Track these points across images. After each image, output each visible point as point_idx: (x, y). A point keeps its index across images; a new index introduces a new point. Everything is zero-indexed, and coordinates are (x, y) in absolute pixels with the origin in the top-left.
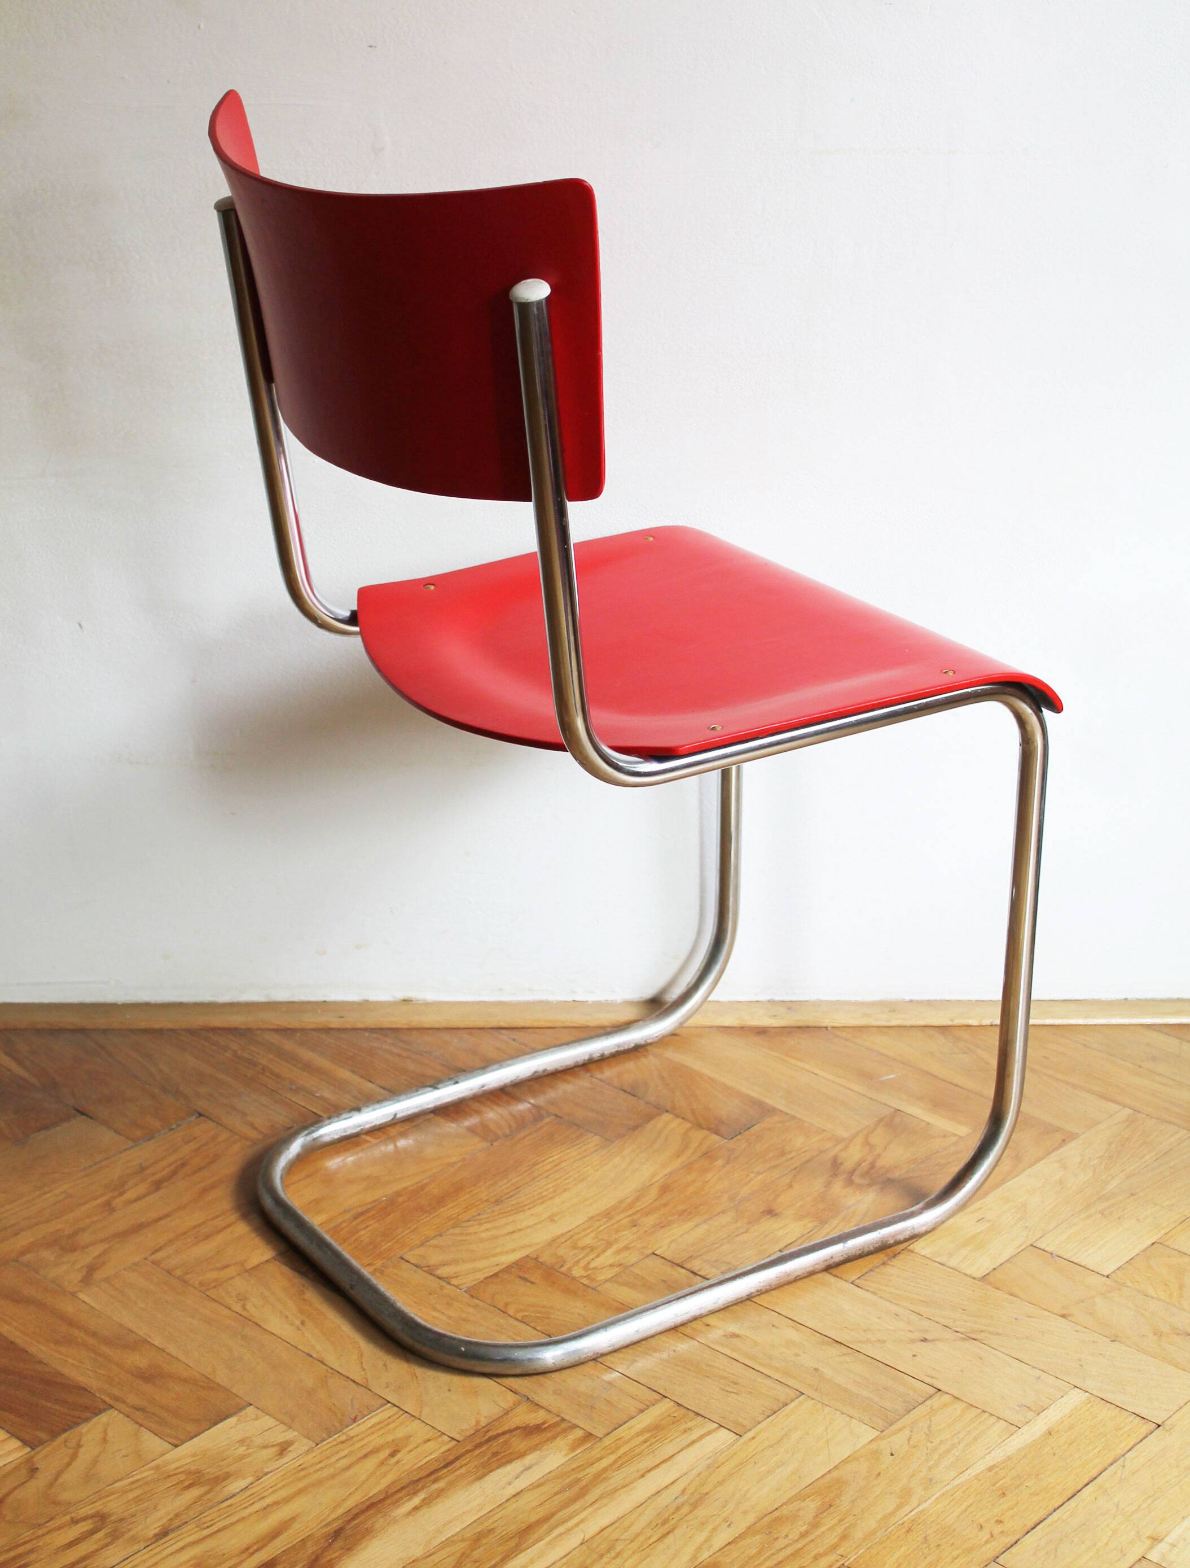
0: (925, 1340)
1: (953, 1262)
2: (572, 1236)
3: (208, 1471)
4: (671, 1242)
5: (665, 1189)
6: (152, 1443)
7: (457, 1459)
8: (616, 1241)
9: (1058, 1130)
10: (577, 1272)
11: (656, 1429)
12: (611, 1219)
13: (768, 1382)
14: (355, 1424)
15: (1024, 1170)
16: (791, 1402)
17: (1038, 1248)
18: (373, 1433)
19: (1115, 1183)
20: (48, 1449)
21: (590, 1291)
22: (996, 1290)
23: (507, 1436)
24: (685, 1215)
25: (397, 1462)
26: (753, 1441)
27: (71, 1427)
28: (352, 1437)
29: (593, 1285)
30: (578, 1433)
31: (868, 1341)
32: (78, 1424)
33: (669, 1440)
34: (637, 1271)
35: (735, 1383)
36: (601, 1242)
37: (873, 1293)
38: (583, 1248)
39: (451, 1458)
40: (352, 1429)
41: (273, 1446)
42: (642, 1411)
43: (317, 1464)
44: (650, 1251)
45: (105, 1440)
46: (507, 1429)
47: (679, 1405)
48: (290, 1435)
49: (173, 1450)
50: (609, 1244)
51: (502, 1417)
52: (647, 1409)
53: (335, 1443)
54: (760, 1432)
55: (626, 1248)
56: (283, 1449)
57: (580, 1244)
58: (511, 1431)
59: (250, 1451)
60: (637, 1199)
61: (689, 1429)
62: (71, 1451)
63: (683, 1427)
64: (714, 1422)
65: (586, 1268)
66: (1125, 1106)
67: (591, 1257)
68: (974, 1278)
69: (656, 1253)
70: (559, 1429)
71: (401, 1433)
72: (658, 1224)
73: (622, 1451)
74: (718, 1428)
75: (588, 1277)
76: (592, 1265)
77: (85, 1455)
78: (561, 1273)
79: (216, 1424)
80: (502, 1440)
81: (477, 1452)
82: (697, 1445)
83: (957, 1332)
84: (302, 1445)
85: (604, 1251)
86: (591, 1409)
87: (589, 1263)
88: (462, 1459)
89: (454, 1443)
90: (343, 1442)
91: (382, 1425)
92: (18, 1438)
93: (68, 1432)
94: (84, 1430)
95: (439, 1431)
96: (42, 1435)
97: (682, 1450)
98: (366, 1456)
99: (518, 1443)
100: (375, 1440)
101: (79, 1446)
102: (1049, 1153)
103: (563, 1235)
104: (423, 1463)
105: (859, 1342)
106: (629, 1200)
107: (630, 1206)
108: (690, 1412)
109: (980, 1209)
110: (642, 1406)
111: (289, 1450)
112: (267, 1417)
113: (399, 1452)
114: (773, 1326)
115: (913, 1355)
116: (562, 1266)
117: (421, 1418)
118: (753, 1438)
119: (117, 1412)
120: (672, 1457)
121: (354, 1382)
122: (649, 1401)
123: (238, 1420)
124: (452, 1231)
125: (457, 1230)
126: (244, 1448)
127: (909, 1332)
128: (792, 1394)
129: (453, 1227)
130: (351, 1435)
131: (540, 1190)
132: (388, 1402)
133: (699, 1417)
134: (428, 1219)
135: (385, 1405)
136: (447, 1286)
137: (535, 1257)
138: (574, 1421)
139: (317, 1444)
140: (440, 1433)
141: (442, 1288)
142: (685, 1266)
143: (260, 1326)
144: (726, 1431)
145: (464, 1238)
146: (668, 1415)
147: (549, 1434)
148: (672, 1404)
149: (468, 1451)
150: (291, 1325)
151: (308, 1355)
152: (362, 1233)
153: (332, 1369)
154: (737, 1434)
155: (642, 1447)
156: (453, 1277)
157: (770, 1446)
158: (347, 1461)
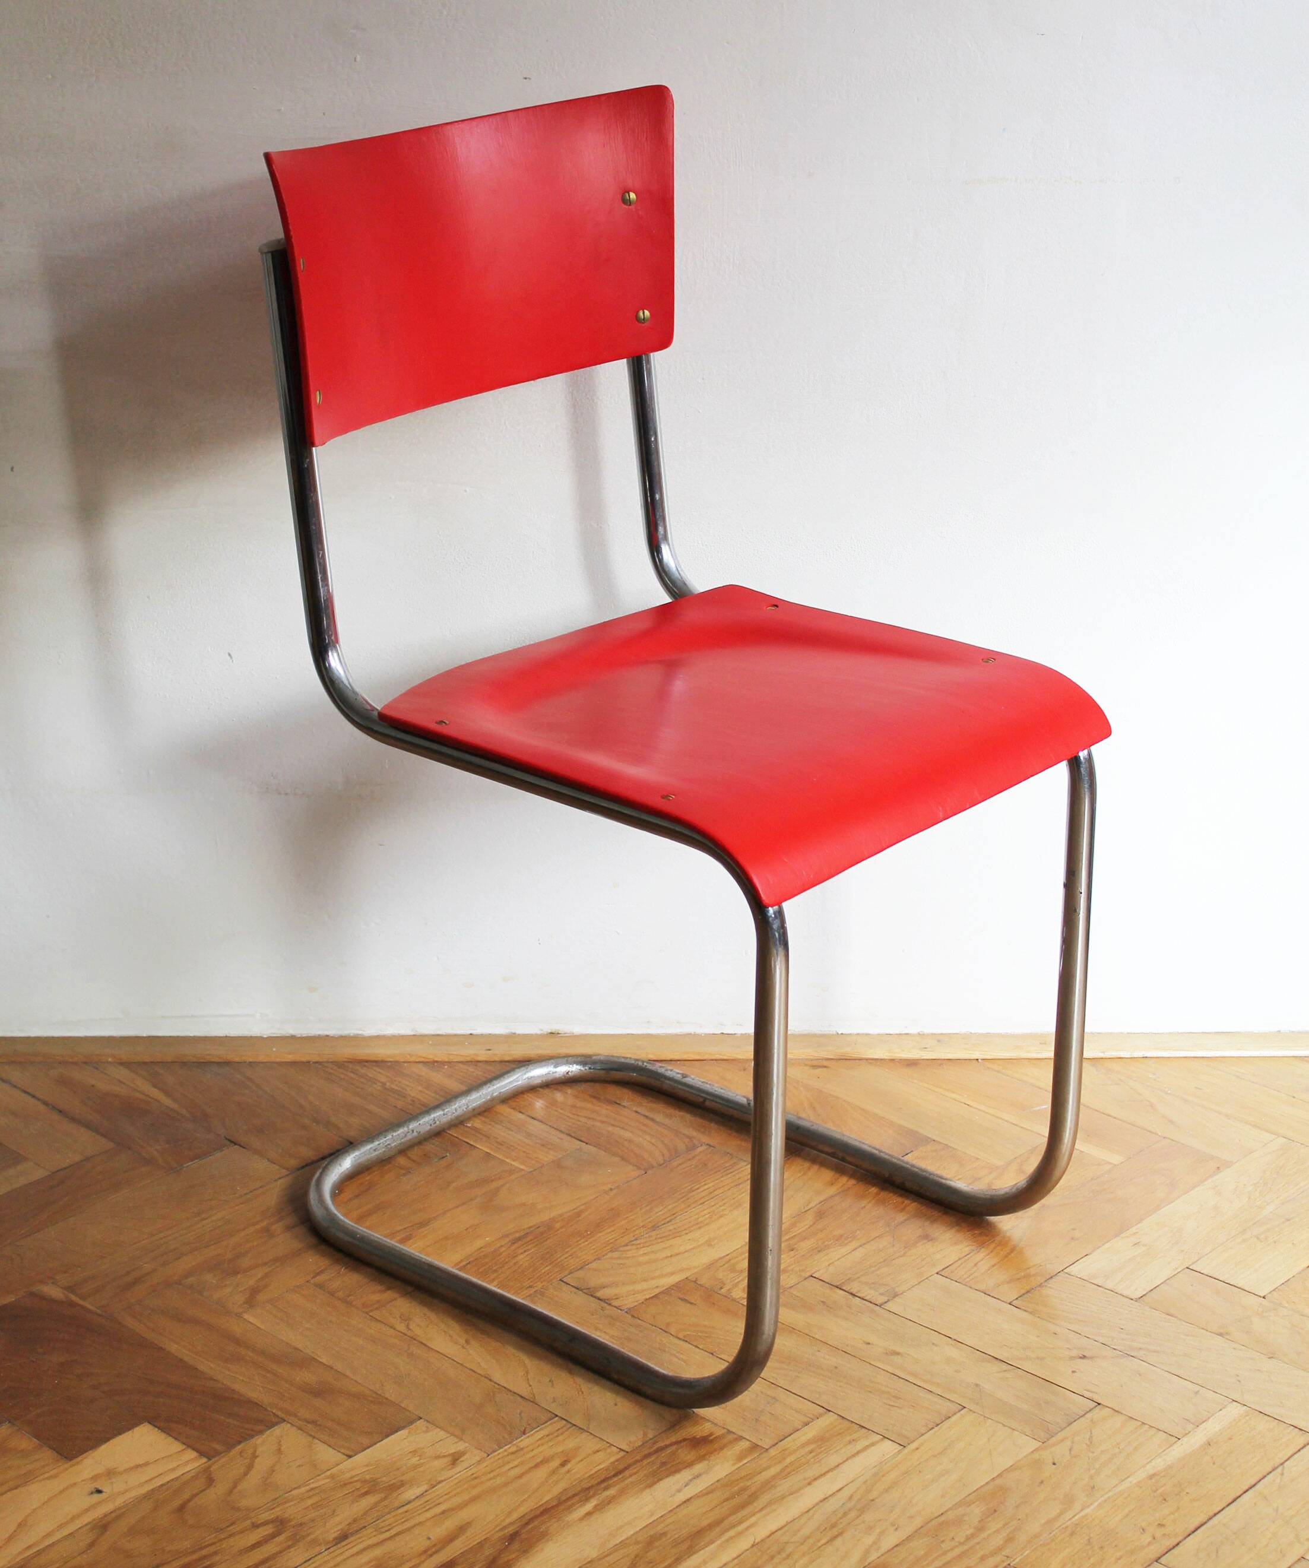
0: (1084, 1357)
1: (1109, 1285)
2: (729, 1260)
3: (383, 1479)
4: (830, 1265)
5: (821, 1214)
6: (326, 1453)
7: (626, 1468)
9: (1213, 1158)
10: (737, 1294)
11: (820, 1440)
13: (931, 1397)
14: (524, 1436)
15: (1180, 1197)
16: (953, 1415)
17: (1195, 1270)
18: (542, 1444)
19: (1271, 1208)
20: (224, 1459)
22: (1153, 1310)
23: (673, 1448)
24: (842, 1239)
25: (568, 1471)
26: (917, 1451)
27: (245, 1439)
28: (522, 1449)
30: (743, 1445)
31: (1029, 1359)
32: (252, 1436)
33: (835, 1451)
34: (796, 1293)
35: (898, 1398)
37: (1032, 1313)
38: (741, 1272)
39: (621, 1467)
40: (522, 1440)
41: (444, 1456)
42: (807, 1424)
43: (490, 1473)
44: (808, 1274)
45: (279, 1451)
46: (674, 1441)
47: (843, 1418)
48: (461, 1446)
49: (347, 1460)
52: (812, 1422)
53: (506, 1454)
54: (924, 1443)
55: (785, 1271)
56: (455, 1459)
57: (739, 1267)
58: (678, 1442)
59: (422, 1461)
61: (853, 1440)
62: (247, 1461)
63: (848, 1438)
64: (878, 1434)
66: (1280, 1135)
68: (1132, 1299)
69: (815, 1275)
70: (724, 1441)
71: (570, 1444)
72: (816, 1248)
73: (789, 1461)
74: (883, 1440)
77: (262, 1464)
78: (724, 1295)
79: (389, 1435)
80: (669, 1450)
81: (646, 1461)
82: (861, 1456)
83: (1115, 1349)
84: (473, 1457)
86: (757, 1422)
88: (631, 1468)
89: (622, 1454)
90: (513, 1453)
91: (551, 1436)
92: (194, 1449)
93: (243, 1444)
94: (259, 1442)
95: (607, 1442)
96: (219, 1447)
97: (847, 1459)
98: (537, 1466)
99: (687, 1454)
100: (546, 1450)
101: (254, 1456)
102: (1203, 1180)
103: (720, 1258)
104: (593, 1472)
105: (1019, 1359)
108: (853, 1424)
109: (1137, 1235)
110: (806, 1420)
111: (461, 1459)
112: (438, 1430)
113: (569, 1462)
114: (933, 1344)
115: (1073, 1372)
116: (721, 1288)
117: (590, 1431)
118: (917, 1449)
119: (289, 1425)
120: (838, 1466)
121: (522, 1397)
122: (813, 1415)
123: (409, 1433)
124: (610, 1255)
125: (616, 1254)
126: (417, 1458)
127: (1069, 1349)
128: (954, 1407)
129: (612, 1251)
130: (522, 1447)
131: (697, 1216)
132: (557, 1416)
133: (863, 1429)
134: (586, 1243)
135: (553, 1418)
136: (608, 1307)
137: (694, 1279)
138: (740, 1433)
139: (489, 1455)
140: (608, 1444)
141: (602, 1309)
142: (844, 1288)
143: (425, 1345)
144: (890, 1442)
145: (623, 1262)
146: (833, 1427)
147: (716, 1445)
148: (836, 1417)
149: (637, 1461)
150: (457, 1343)
151: (474, 1371)
152: (521, 1257)
153: (498, 1384)
154: (901, 1445)
155: (808, 1457)
156: (614, 1299)
157: (934, 1456)
158: (517, 1471)
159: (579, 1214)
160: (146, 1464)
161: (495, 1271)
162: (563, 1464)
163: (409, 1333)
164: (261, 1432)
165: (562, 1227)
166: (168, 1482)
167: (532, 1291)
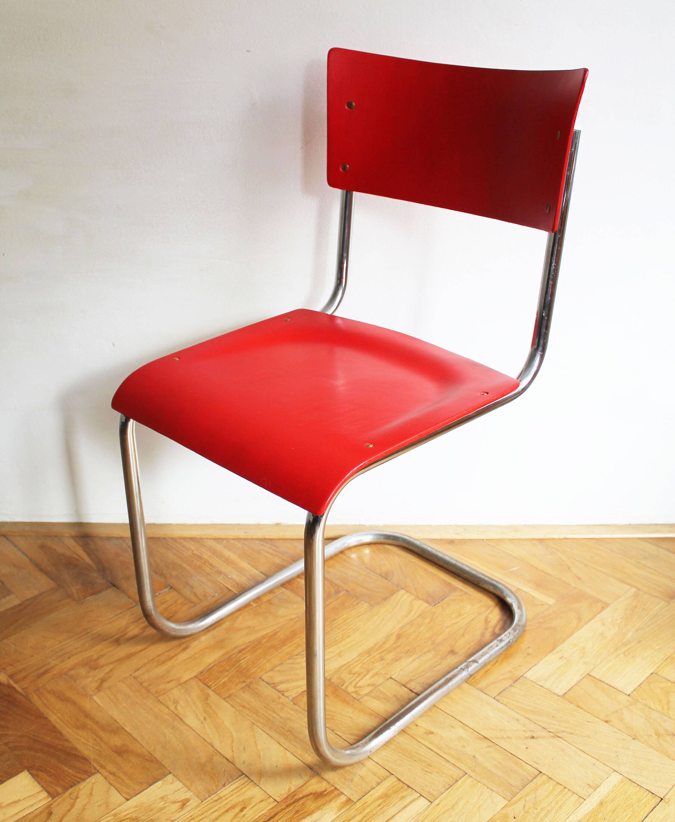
0: (533, 737)
1: (547, 685)
2: (349, 666)
3: (142, 818)
4: (401, 670)
5: (399, 637)
6: (116, 797)
7: (276, 815)
8: (372, 669)
9: (599, 601)
10: (351, 689)
11: (386, 796)
12: (370, 655)
13: (448, 765)
14: (224, 788)
15: (583, 626)
16: (460, 779)
17: (592, 676)
18: (233, 795)
19: (630, 634)
20: (60, 799)
21: (356, 701)
22: (570, 704)
23: (304, 799)
24: (408, 653)
25: (244, 816)
26: (439, 806)
27: (75, 785)
28: (221, 798)
29: (358, 698)
30: (343, 799)
31: (502, 738)
32: (79, 782)
33: (392, 804)
34: (381, 688)
35: (430, 766)
36: (364, 670)
37: (505, 705)
38: (354, 674)
39: (273, 814)
40: (222, 792)
41: (178, 802)
42: (378, 784)
43: (201, 815)
44: (389, 676)
45: (91, 794)
46: (305, 794)
47: (399, 780)
48: (189, 795)
49: (126, 802)
50: (368, 671)
51: (303, 786)
52: (381, 782)
53: (212, 801)
54: (442, 800)
55: (377, 674)
56: (184, 803)
57: (353, 671)
58: (307, 796)
59: (165, 805)
60: (384, 643)
61: (404, 797)
62: (72, 801)
63: (401, 795)
64: (418, 792)
65: (355, 687)
66: (632, 586)
67: (358, 679)
68: (559, 696)
69: (392, 677)
70: (332, 795)
71: (248, 795)
72: (395, 659)
73: (366, 812)
74: (419, 797)
75: (356, 692)
76: (358, 685)
77: (79, 804)
78: (342, 690)
79: (150, 785)
80: (301, 802)
81: (287, 810)
82: (407, 809)
83: (550, 732)
84: (194, 802)
85: (365, 676)
86: (351, 782)
87: (357, 683)
88: (278, 815)
89: (276, 803)
90: (216, 801)
91: (238, 789)
92: (47, 791)
93: (73, 788)
94: (81, 787)
95: (268, 795)
96: (59, 790)
97: (399, 812)
98: (227, 811)
99: (310, 805)
100: (234, 800)
101: (77, 798)
102: (595, 616)
103: (345, 665)
104: (257, 817)
105: (498, 738)
106: (380, 643)
107: (381, 647)
108: (405, 785)
109: (561, 651)
110: (379, 780)
111: (187, 805)
112: (178, 782)
113: (245, 808)
114: (452, 726)
115: (527, 748)
116: (343, 685)
117: (260, 786)
118: (438, 804)
119: (100, 775)
120: (393, 816)
121: (227, 759)
122: (383, 777)
123: (163, 784)
124: (288, 661)
125: (291, 661)
126: (163, 803)
127: (525, 731)
128: (461, 773)
129: (289, 659)
130: (221, 796)
131: (335, 636)
132: (244, 774)
133: (410, 789)
134: (277, 653)
135: (242, 775)
136: (283, 697)
137: (329, 679)
138: (342, 790)
139: (202, 802)
140: (269, 796)
141: (279, 698)
142: (407, 686)
143: (182, 720)
144: (424, 799)
145: (294, 666)
146: (394, 787)
147: (327, 799)
148: (395, 779)
149: (283, 809)
150: (199, 720)
151: (205, 740)
152: (242, 661)
153: (216, 750)
154: (430, 801)
155: (378, 809)
156: (286, 691)
157: (448, 810)
158: (217, 814)
159: (275, 634)
160: (18, 801)
161: (228, 671)
162: (241, 811)
163: (176, 712)
164: (84, 780)
165: (266, 642)
166: (27, 815)
167: (244, 684)
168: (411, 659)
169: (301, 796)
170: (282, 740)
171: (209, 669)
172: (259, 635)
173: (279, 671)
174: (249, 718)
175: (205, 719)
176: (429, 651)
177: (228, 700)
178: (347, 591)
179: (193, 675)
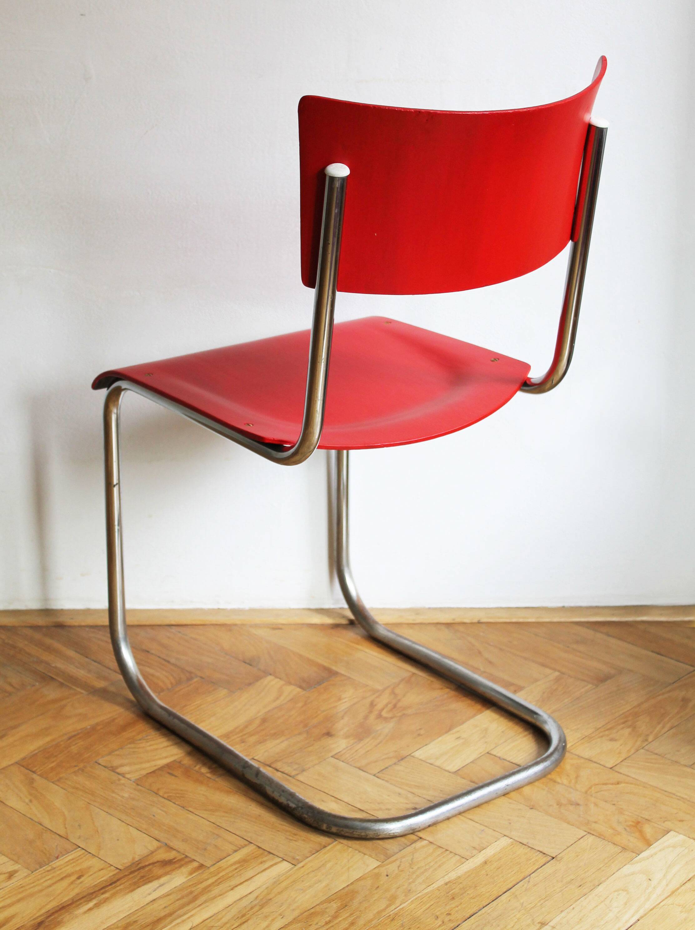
1: (438, 763)
5: (264, 721)
7: (119, 880)
11: (243, 861)
14: (57, 860)
16: (328, 845)
17: (491, 754)
18: (67, 866)
21: (211, 781)
22: (463, 779)
23: (151, 867)
24: (275, 735)
25: (81, 882)
26: (303, 868)
28: (54, 868)
30: (195, 864)
33: (251, 868)
35: (295, 835)
37: (386, 781)
39: (115, 879)
40: (54, 863)
41: (5, 873)
42: (235, 851)
43: (31, 884)
46: (151, 862)
47: (259, 847)
48: (17, 867)
51: (149, 856)
52: (239, 850)
53: (44, 871)
54: (307, 863)
56: (11, 874)
58: (154, 863)
60: (246, 727)
61: (264, 862)
63: (260, 860)
64: (281, 858)
68: (450, 772)
70: (183, 862)
71: (85, 865)
72: (259, 741)
73: (221, 874)
74: (282, 861)
78: (195, 771)
80: (147, 869)
81: (131, 876)
82: (267, 871)
84: (23, 873)
86: (204, 850)
88: (121, 880)
89: (118, 871)
90: (48, 871)
91: (74, 860)
97: (259, 873)
98: (62, 879)
99: (157, 870)
100: (70, 869)
104: (97, 882)
105: (375, 810)
106: (242, 726)
107: (242, 730)
108: (265, 851)
109: (459, 732)
110: (236, 848)
111: (14, 876)
112: (3, 857)
113: (83, 876)
114: (323, 801)
116: (195, 767)
117: (99, 857)
120: (252, 877)
121: (59, 835)
122: (241, 845)
124: (129, 746)
125: (132, 746)
127: (407, 802)
128: (330, 840)
129: (130, 743)
132: (79, 847)
133: (271, 854)
134: (115, 739)
135: (77, 848)
136: (123, 779)
137: (179, 761)
138: (193, 858)
139: (33, 872)
140: (109, 865)
141: (119, 780)
142: (272, 766)
143: (4, 803)
144: (287, 863)
145: (136, 750)
146: (253, 853)
147: (177, 865)
148: (255, 847)
149: (126, 876)
150: (24, 802)
151: (32, 820)
152: (73, 747)
153: (46, 828)
154: (293, 864)
155: (234, 872)
156: (127, 774)
157: (313, 871)
158: (49, 882)
159: (113, 720)
161: (56, 756)
162: (78, 878)
165: (101, 729)
167: (77, 768)
168: (278, 741)
169: (147, 864)
170: (124, 817)
171: (34, 756)
172: (93, 722)
173: (118, 755)
174: (83, 798)
175: (31, 801)
176: (300, 734)
177: (58, 783)
178: (201, 677)
179: (13, 761)
